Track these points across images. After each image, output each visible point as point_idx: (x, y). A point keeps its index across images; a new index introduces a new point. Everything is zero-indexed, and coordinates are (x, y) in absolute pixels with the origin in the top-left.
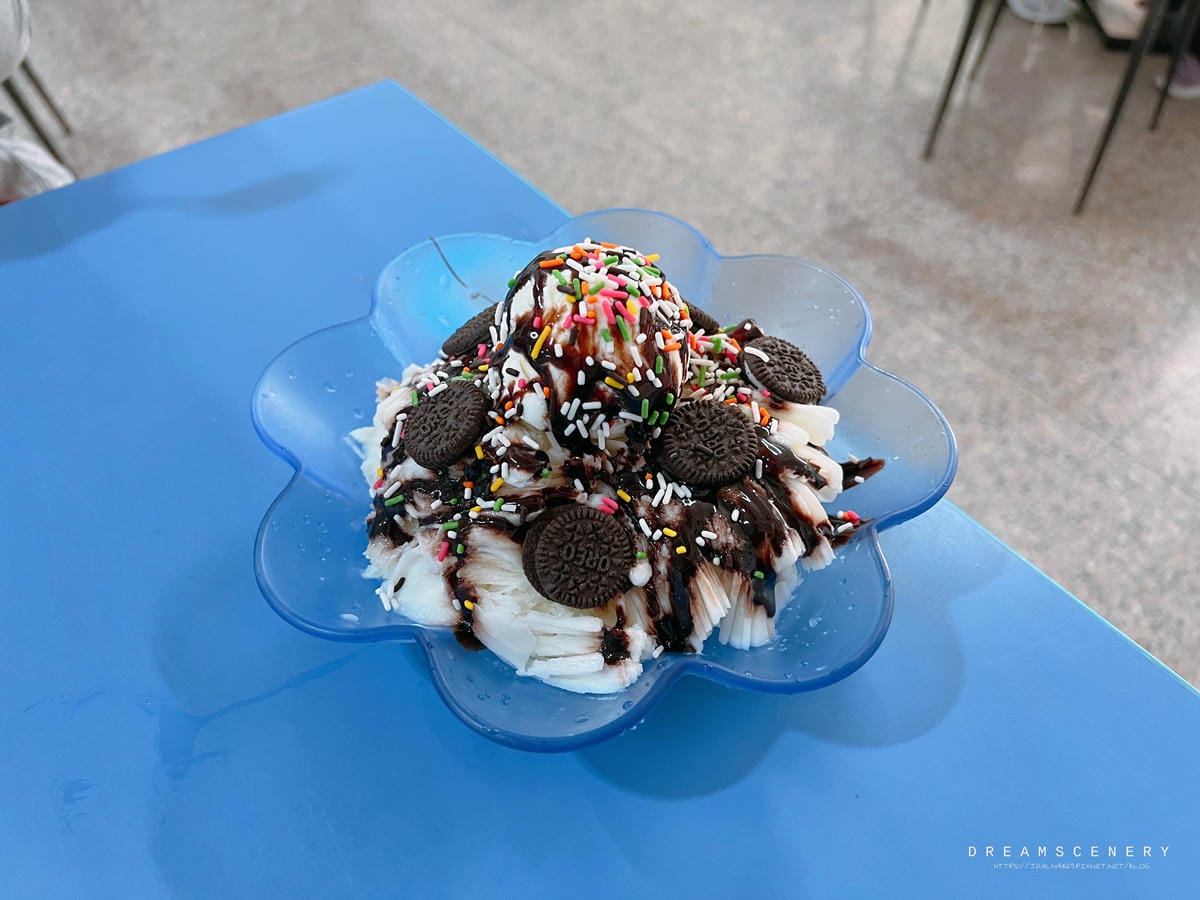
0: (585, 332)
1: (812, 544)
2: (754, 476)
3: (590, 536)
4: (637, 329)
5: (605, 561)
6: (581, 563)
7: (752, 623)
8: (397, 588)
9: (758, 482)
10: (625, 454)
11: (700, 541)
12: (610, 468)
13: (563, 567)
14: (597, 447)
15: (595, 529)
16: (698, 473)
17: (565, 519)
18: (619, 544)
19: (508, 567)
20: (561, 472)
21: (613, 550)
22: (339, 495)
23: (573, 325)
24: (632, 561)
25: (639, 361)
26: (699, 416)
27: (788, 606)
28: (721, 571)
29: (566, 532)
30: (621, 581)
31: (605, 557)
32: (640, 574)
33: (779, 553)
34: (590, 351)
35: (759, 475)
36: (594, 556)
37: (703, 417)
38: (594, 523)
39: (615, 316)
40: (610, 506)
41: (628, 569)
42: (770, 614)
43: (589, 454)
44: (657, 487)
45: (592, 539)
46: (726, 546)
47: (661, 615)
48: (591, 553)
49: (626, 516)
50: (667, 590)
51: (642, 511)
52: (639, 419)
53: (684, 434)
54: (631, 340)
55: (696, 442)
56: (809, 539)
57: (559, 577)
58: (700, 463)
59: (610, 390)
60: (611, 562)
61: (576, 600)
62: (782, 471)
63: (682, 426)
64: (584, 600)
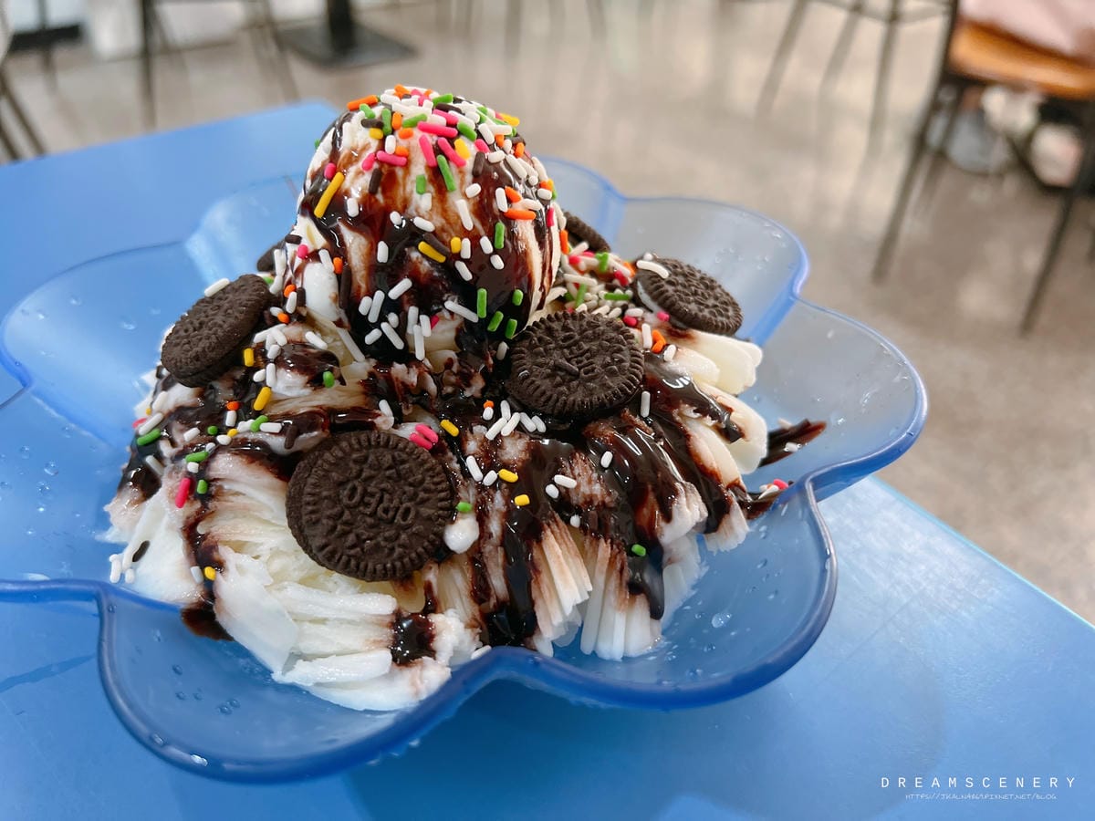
0: (392, 175)
1: (717, 511)
2: (637, 411)
3: (388, 473)
4: (469, 177)
5: (407, 511)
6: (368, 511)
7: (628, 622)
8: (137, 557)
9: (645, 419)
10: (455, 368)
11: (552, 491)
12: (432, 387)
13: (342, 514)
14: (414, 355)
15: (396, 463)
16: (555, 396)
17: (351, 445)
18: (433, 487)
19: (267, 516)
20: (360, 388)
21: (422, 495)
22: (85, 433)
23: (376, 166)
24: (449, 515)
25: (469, 222)
26: (566, 328)
27: (685, 605)
28: (582, 538)
29: (351, 464)
30: (432, 543)
31: (409, 504)
32: (461, 535)
33: (668, 517)
34: (399, 204)
35: (646, 411)
36: (391, 501)
37: (570, 330)
38: (396, 454)
39: (436, 155)
40: (426, 438)
41: (444, 525)
42: (656, 613)
43: (400, 363)
44: (497, 415)
45: (389, 478)
46: (589, 500)
47: (493, 601)
48: (386, 496)
49: (450, 454)
50: (500, 560)
51: (472, 446)
52: (474, 318)
53: (542, 349)
54: (457, 192)
55: (557, 358)
56: (715, 503)
57: (334, 528)
58: (559, 385)
59: (426, 263)
60: (417, 513)
61: (358, 566)
62: (677, 406)
63: (540, 339)
64: (370, 566)
